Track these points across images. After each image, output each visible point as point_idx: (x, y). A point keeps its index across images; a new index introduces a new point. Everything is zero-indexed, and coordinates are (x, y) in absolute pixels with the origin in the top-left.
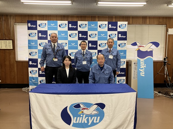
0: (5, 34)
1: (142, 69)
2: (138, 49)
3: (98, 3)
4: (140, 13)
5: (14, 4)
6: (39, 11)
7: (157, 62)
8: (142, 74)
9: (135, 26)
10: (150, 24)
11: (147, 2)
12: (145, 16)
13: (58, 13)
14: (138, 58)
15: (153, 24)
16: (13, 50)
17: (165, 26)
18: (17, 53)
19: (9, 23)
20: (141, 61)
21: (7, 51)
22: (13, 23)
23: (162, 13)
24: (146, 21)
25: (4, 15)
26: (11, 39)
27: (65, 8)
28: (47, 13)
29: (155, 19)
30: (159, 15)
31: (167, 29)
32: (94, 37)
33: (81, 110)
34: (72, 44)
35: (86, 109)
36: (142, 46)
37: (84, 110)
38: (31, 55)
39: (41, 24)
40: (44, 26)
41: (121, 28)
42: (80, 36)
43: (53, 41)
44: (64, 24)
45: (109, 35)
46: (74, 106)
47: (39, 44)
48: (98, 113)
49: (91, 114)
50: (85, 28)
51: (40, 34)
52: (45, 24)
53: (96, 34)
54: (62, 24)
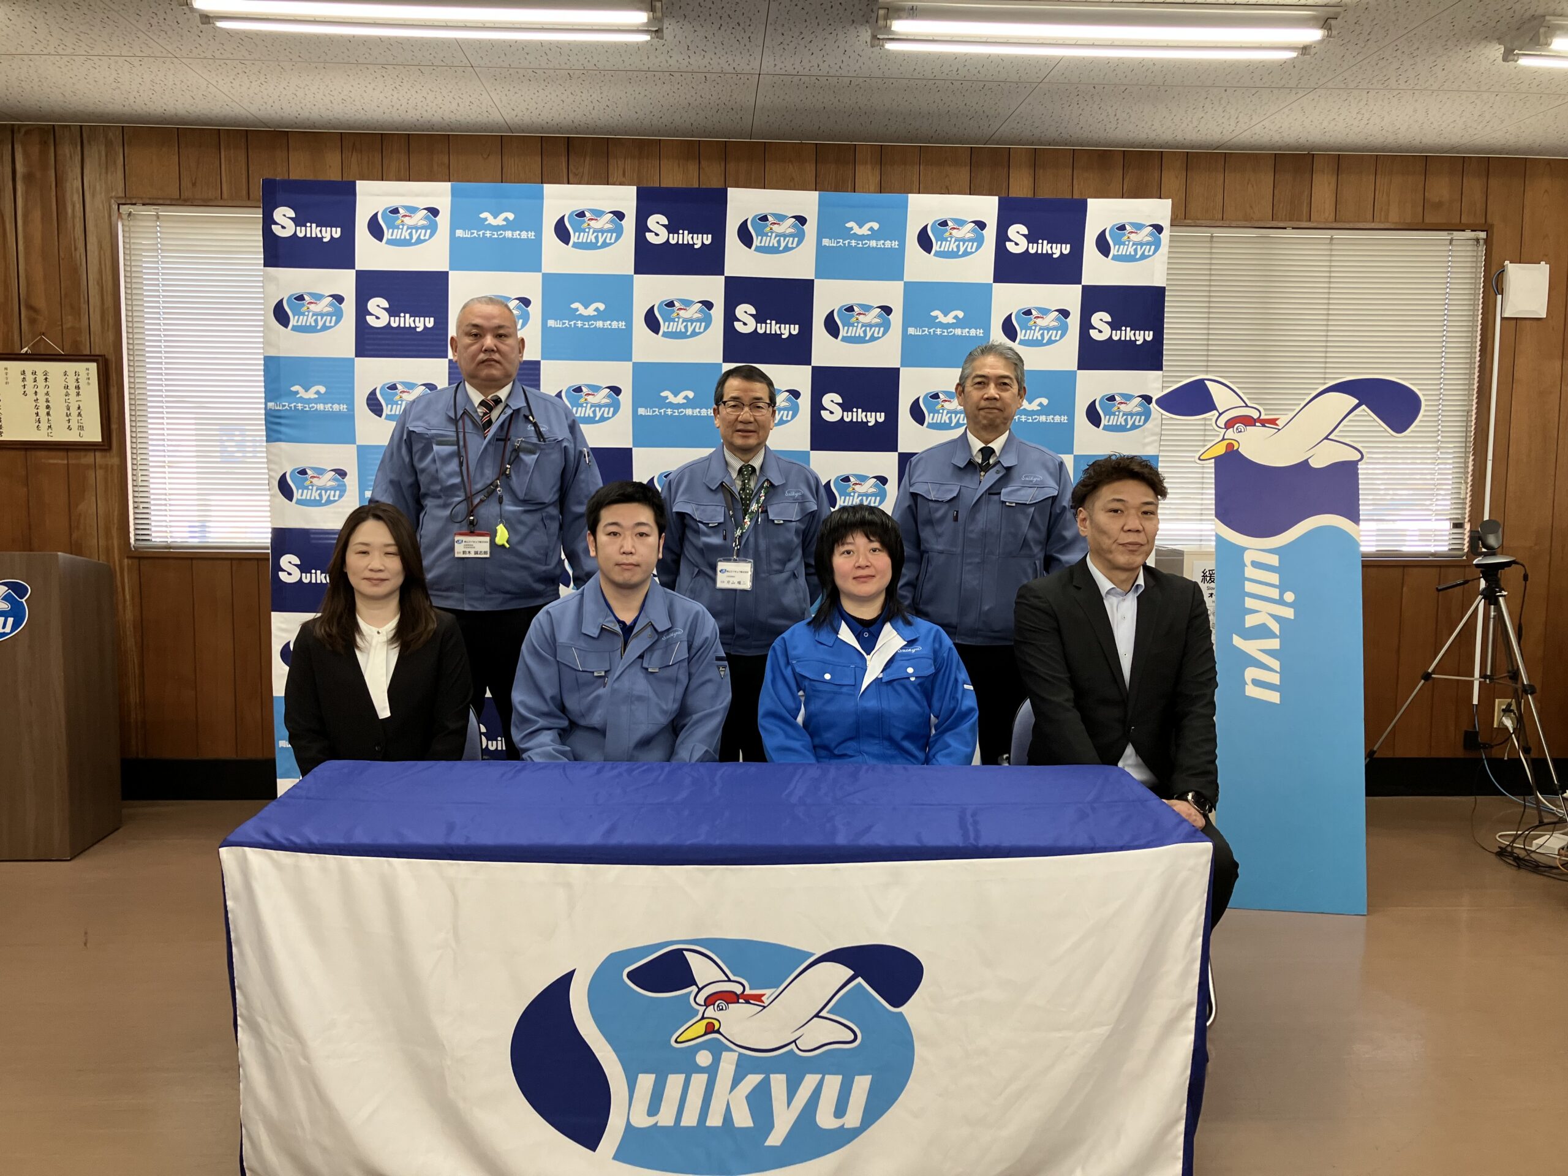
0: (31, 308)
1: (1261, 632)
2: (1221, 450)
3: (887, 29)
4: (1253, 123)
5: (125, 33)
6: (345, 98)
7: (1401, 569)
8: (1257, 683)
9: (1211, 241)
10: (1347, 226)
11: (1329, 21)
12: (1303, 148)
13: (520, 114)
14: (1221, 535)
15: (1373, 225)
16: (106, 448)
17: (1478, 240)
18: (138, 477)
19: (74, 206)
20: (1248, 557)
21: (52, 461)
22: (103, 203)
23: (1452, 125)
24: (1306, 193)
25: (23, 130)
26: (89, 353)
27: (585, 72)
28: (420, 119)
29: (1391, 180)
30: (1425, 141)
31: (1494, 272)
32: (865, 332)
33: (698, 1011)
34: (673, 393)
35: (741, 1001)
36: (1259, 420)
37: (723, 1004)
38: (294, 500)
39: (395, 211)
40: (416, 232)
41: (1113, 259)
42: (739, 320)
43: (482, 366)
44: (598, 214)
45: (1008, 320)
46: (630, 975)
47: (371, 394)
48: (852, 1037)
49: (792, 1050)
50: (787, 249)
51: (377, 305)
52: (428, 209)
53: (887, 310)
54: (585, 216)
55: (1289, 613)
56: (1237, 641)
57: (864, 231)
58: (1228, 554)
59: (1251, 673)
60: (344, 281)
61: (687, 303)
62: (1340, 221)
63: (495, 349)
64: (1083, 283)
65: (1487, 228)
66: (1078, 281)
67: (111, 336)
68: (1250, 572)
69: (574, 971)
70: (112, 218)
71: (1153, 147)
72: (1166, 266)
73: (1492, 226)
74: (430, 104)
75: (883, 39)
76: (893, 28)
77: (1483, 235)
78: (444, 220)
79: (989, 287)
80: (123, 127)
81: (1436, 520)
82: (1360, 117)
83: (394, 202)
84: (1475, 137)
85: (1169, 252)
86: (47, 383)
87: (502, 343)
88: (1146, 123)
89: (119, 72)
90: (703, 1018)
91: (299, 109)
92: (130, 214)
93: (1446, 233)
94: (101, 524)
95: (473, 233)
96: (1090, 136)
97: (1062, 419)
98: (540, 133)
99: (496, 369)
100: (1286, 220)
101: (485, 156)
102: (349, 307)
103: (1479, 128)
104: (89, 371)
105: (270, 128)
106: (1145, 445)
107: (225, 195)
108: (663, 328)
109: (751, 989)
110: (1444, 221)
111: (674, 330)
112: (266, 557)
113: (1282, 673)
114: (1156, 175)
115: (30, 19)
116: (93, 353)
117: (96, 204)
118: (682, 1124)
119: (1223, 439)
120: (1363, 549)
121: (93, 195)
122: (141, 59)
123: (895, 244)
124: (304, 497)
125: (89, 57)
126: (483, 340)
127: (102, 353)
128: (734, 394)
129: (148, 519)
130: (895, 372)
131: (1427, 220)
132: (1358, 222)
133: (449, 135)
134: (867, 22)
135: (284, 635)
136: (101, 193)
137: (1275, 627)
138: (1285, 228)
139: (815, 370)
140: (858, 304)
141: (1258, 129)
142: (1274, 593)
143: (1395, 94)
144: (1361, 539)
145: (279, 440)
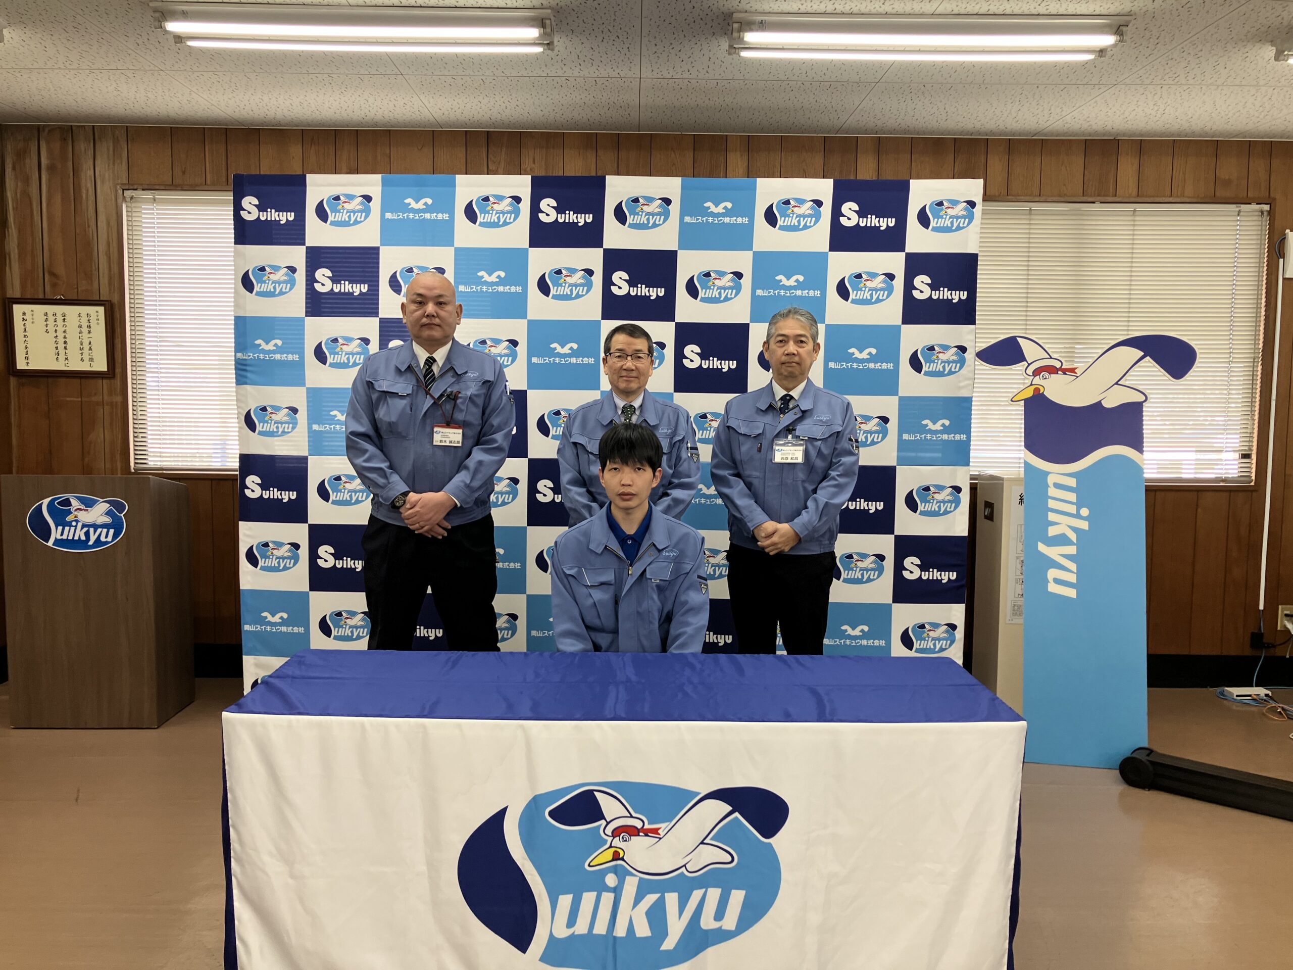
0: (53, 274)
1: (1062, 540)
2: (1029, 393)
3: (741, 40)
4: (1064, 113)
5: (118, 51)
6: (302, 101)
8: (1057, 581)
9: (1030, 214)
10: (1148, 200)
11: (1121, 28)
12: (1110, 134)
13: (447, 113)
14: (1028, 461)
15: (1171, 200)
17: (1262, 212)
18: (137, 412)
19: (87, 190)
20: (1051, 480)
22: (110, 188)
23: (1238, 114)
24: (1113, 172)
25: (47, 130)
26: (98, 299)
27: (495, 78)
28: (365, 117)
29: (1187, 161)
30: (1215, 128)
31: (1277, 239)
32: (720, 294)
33: (606, 841)
34: (560, 345)
35: (641, 834)
36: (1061, 369)
37: (627, 836)
38: (257, 431)
39: (337, 198)
40: (354, 215)
41: (932, 230)
42: (615, 285)
43: (425, 329)
44: (500, 198)
45: (842, 282)
46: (551, 814)
47: (317, 346)
48: (730, 858)
49: (682, 873)
50: (655, 225)
51: (323, 274)
52: (363, 196)
53: (739, 275)
54: (489, 200)
55: (1084, 525)
56: (1041, 547)
57: (720, 209)
58: (1034, 477)
59: (1052, 573)
60: (296, 255)
61: (572, 271)
62: (1142, 196)
63: (436, 314)
64: (906, 251)
65: (1270, 201)
66: (904, 251)
68: (1052, 492)
69: (507, 807)
70: (118, 201)
71: (980, 134)
72: (979, 236)
73: (1275, 199)
74: (371, 105)
75: (739, 48)
76: (745, 39)
77: (1266, 207)
78: (376, 205)
79: (825, 255)
80: (127, 126)
82: (1156, 108)
83: (336, 191)
84: (1259, 124)
85: (981, 223)
86: (65, 323)
87: (441, 309)
88: (972, 115)
89: (118, 82)
90: (611, 847)
91: (266, 111)
92: (132, 198)
93: (1235, 205)
94: (107, 450)
95: (400, 215)
96: (924, 125)
97: (889, 366)
98: (465, 128)
99: (437, 331)
100: (1095, 196)
101: (420, 148)
102: (301, 276)
103: (1261, 116)
104: (98, 313)
105: (244, 126)
106: (960, 388)
107: (208, 182)
108: (553, 291)
109: (649, 824)
110: (1233, 196)
111: (561, 293)
112: (236, 478)
113: (1078, 574)
114: (983, 158)
115: (40, 41)
116: (101, 298)
117: (105, 189)
119: (1031, 385)
120: (1146, 476)
121: (103, 182)
122: (133, 71)
123: (746, 220)
124: (264, 429)
125: (92, 71)
126: (425, 307)
127: (109, 299)
128: (619, 347)
129: (145, 446)
130: (746, 326)
131: (1218, 194)
132: (1158, 197)
133: (390, 130)
134: (725, 34)
135: (248, 540)
136: (109, 180)
137: (1073, 537)
138: (1094, 203)
139: (678, 325)
140: (714, 271)
141: (1068, 118)
142: (1073, 509)
143: (1185, 88)
144: (1145, 466)
145: (246, 384)
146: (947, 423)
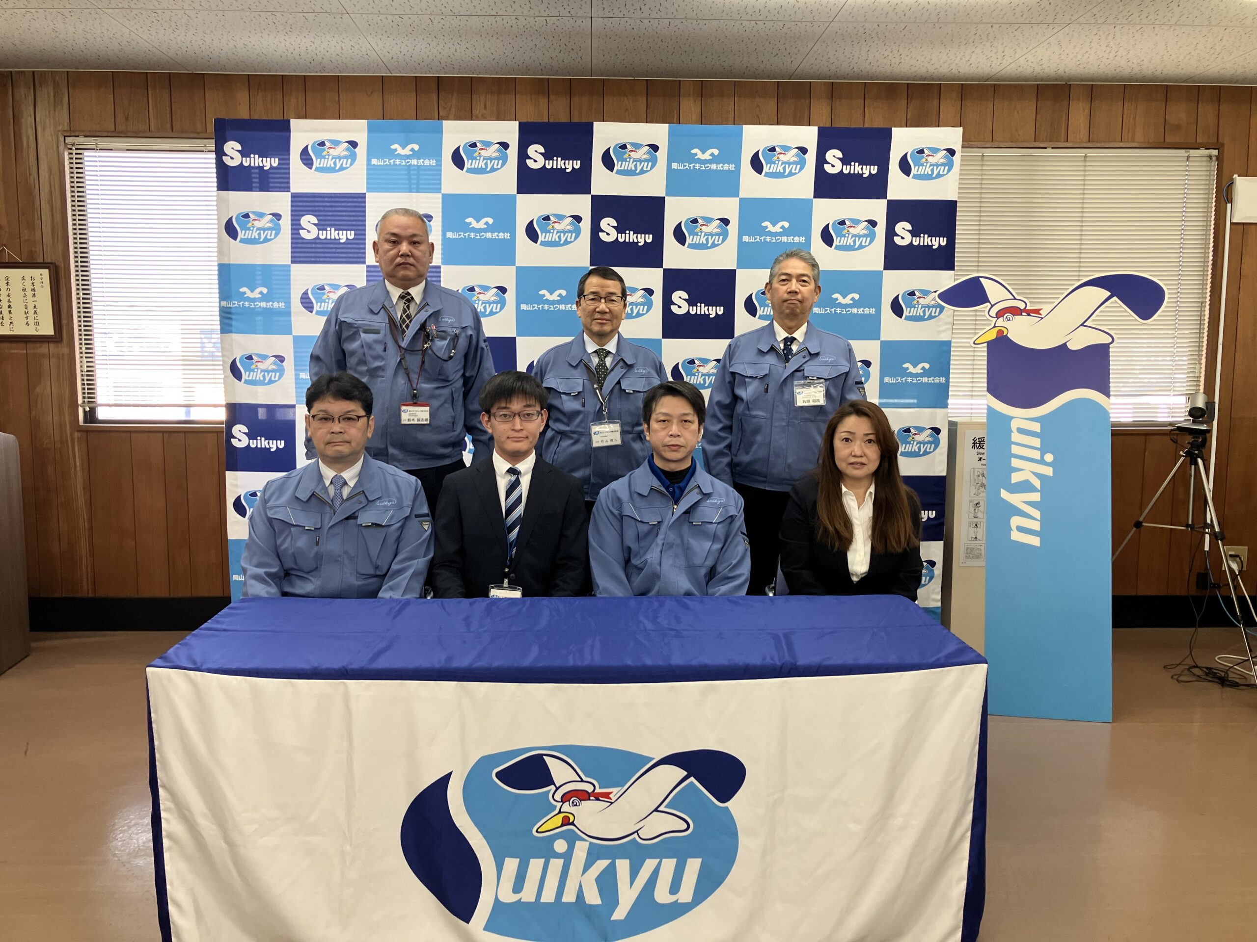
1: (1025, 487)
7: (1143, 437)
9: (982, 160)
10: (1099, 145)
12: (1061, 79)
13: (396, 56)
14: (993, 407)
15: (1122, 145)
16: (57, 340)
17: (1210, 157)
19: (28, 138)
21: (13, 351)
22: (51, 135)
23: (1188, 57)
24: (1064, 117)
26: (42, 261)
27: (443, 17)
29: (1137, 106)
30: (1165, 72)
31: (1225, 185)
32: (707, 240)
33: (556, 807)
34: (549, 292)
35: (592, 798)
36: (1025, 310)
37: (577, 801)
38: (243, 380)
39: (322, 144)
40: (340, 161)
41: (913, 178)
42: (603, 231)
43: (398, 268)
44: (487, 144)
45: (826, 229)
46: (498, 775)
47: (304, 294)
48: (685, 826)
50: (643, 172)
51: (308, 221)
52: (348, 142)
53: (725, 222)
54: (476, 146)
55: (1048, 471)
56: (1004, 494)
57: (707, 156)
58: (998, 423)
59: (1015, 521)
60: (281, 202)
61: (560, 217)
62: (1093, 141)
63: (410, 254)
64: (888, 198)
65: (1219, 147)
66: (885, 198)
67: (60, 247)
68: (1016, 437)
69: (451, 772)
70: (60, 148)
71: (932, 80)
72: (958, 182)
73: (1223, 145)
74: (318, 47)
77: (1215, 152)
78: (362, 151)
80: (67, 71)
81: (1174, 395)
82: (1108, 49)
84: (1210, 67)
85: (961, 170)
86: (9, 287)
87: (416, 249)
88: (925, 58)
90: (560, 812)
91: (210, 54)
92: (74, 145)
93: (1184, 150)
94: (55, 403)
95: (386, 161)
96: (878, 68)
98: (415, 73)
99: (411, 271)
100: (1046, 141)
101: (369, 94)
102: (286, 223)
103: (1212, 59)
104: (42, 276)
105: (189, 70)
106: (940, 332)
107: (152, 128)
108: (541, 238)
109: (600, 788)
110: (1182, 141)
111: (550, 240)
114: (936, 102)
116: (45, 261)
117: (46, 137)
118: (542, 900)
119: (995, 327)
120: (1112, 420)
121: (44, 129)
122: (70, 10)
123: (732, 167)
124: (251, 378)
125: (28, 10)
126: (399, 246)
127: (53, 261)
128: (594, 290)
131: (1167, 140)
132: (1108, 142)
133: (338, 76)
136: (50, 127)
137: (1037, 483)
138: (1045, 148)
139: (666, 271)
140: (701, 217)
141: (1022, 61)
142: (1037, 455)
143: (1138, 27)
144: (1110, 411)
145: (231, 332)
146: (927, 366)
